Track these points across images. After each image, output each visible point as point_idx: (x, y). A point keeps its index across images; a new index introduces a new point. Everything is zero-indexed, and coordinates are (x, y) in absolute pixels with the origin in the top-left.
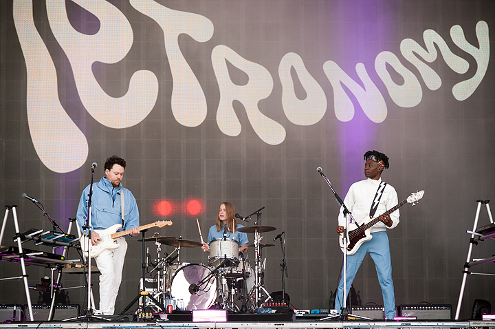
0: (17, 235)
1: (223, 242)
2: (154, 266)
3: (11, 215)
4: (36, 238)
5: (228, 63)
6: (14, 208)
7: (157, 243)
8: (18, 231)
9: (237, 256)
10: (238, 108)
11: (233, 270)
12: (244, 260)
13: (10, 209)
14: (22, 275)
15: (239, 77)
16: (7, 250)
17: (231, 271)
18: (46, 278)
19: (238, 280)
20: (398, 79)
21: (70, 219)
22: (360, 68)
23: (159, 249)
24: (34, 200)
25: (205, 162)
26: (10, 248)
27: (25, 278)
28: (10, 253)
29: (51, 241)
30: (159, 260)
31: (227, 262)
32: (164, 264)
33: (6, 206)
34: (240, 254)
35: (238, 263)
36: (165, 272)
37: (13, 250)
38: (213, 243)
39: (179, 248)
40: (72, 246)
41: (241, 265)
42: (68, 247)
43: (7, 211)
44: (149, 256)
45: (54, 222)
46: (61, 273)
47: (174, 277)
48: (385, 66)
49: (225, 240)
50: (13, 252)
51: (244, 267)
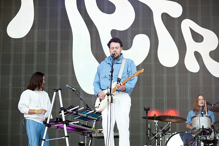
0: (62, 109)
1: (201, 118)
2: (154, 135)
3: (57, 96)
4: (75, 112)
6: (59, 91)
7: (155, 121)
8: (62, 106)
10: (197, 55)
11: (207, 137)
12: (214, 130)
13: (57, 91)
14: (64, 136)
16: (55, 120)
17: (206, 138)
18: (82, 142)
19: (210, 145)
23: (157, 125)
24: (73, 89)
25: (178, 88)
26: (57, 119)
27: (67, 138)
28: (57, 122)
29: (85, 115)
30: (156, 132)
31: (204, 132)
32: (160, 134)
33: (54, 90)
34: (212, 126)
35: (211, 132)
36: (161, 139)
37: (59, 120)
38: (194, 119)
39: (171, 123)
40: (99, 120)
41: (213, 134)
43: (55, 93)
44: (150, 130)
45: (87, 105)
46: (92, 139)
47: (167, 141)
49: (202, 116)
50: (58, 121)
51: (215, 135)
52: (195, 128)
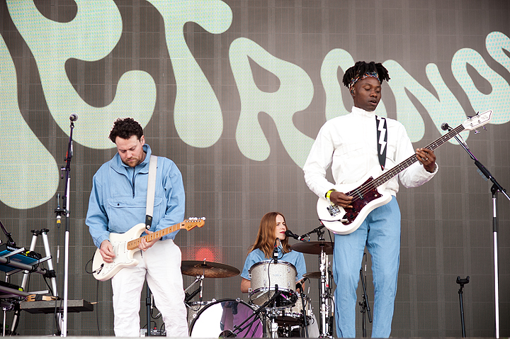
1: (273, 266)
5: (251, 62)
9: (293, 288)
10: (266, 122)
11: (286, 312)
15: (265, 81)
17: (284, 313)
19: (292, 328)
20: (484, 87)
21: (33, 232)
22: (432, 71)
25: (220, 196)
29: (3, 259)
31: (279, 298)
34: (298, 286)
35: (294, 299)
38: (256, 268)
39: (203, 277)
41: (299, 304)
42: (31, 271)
45: (9, 235)
46: (18, 315)
47: (195, 321)
48: (465, 69)
49: (276, 262)
51: (304, 307)
52: (257, 291)
